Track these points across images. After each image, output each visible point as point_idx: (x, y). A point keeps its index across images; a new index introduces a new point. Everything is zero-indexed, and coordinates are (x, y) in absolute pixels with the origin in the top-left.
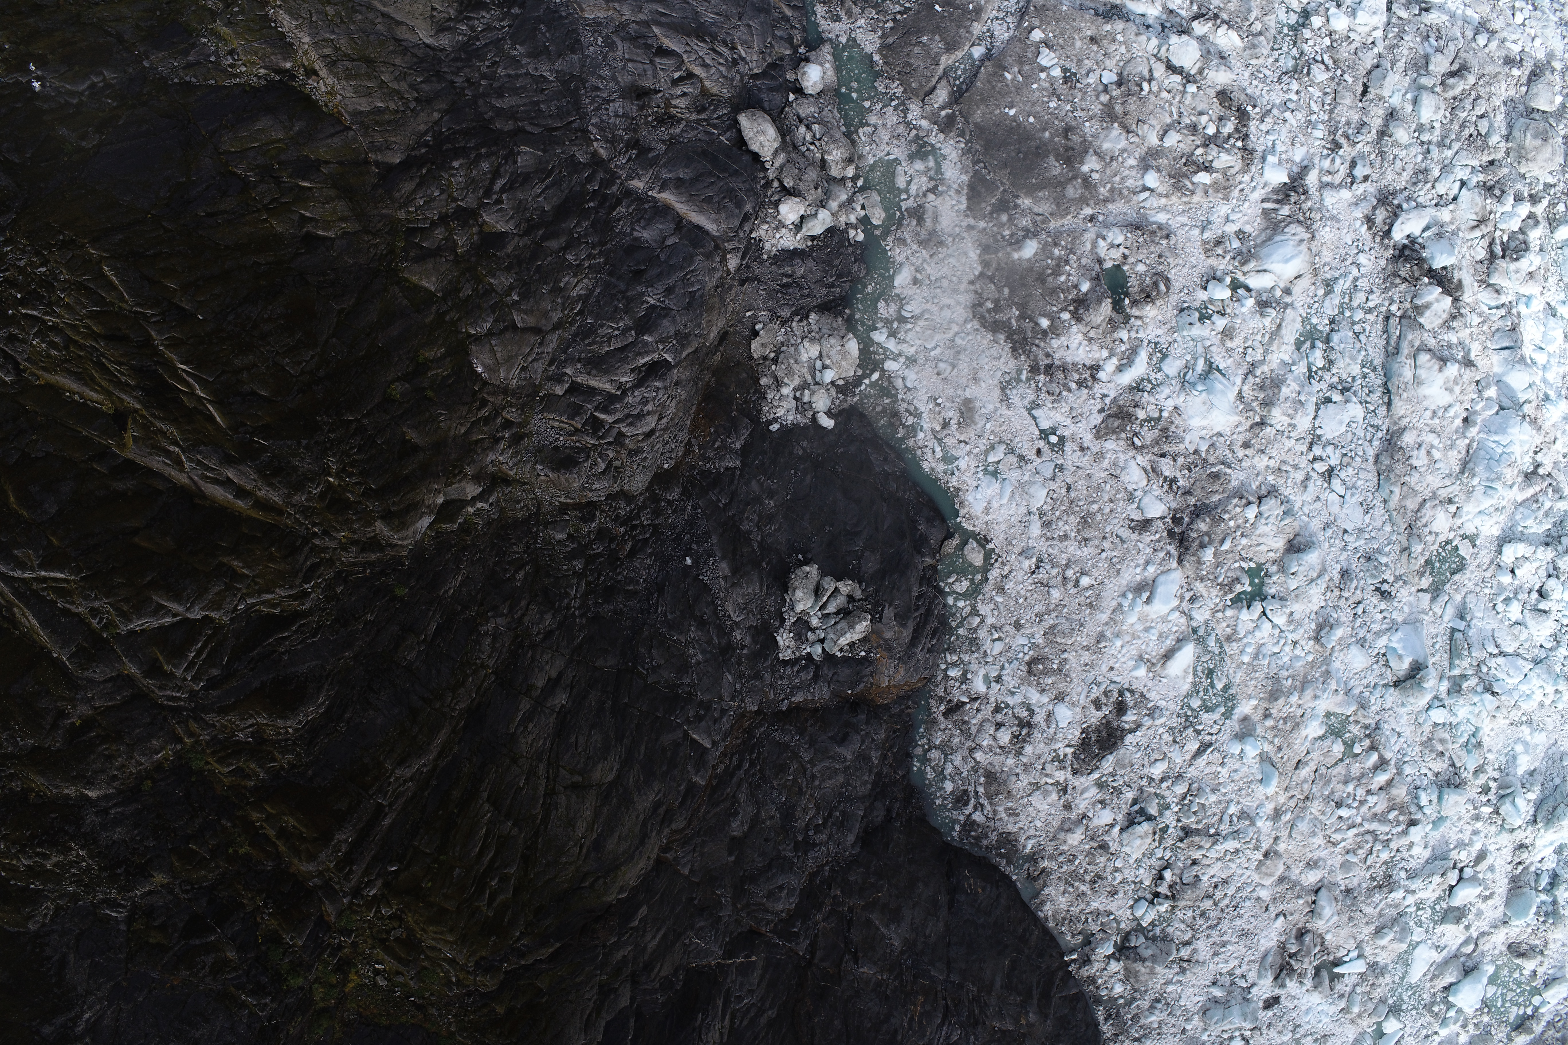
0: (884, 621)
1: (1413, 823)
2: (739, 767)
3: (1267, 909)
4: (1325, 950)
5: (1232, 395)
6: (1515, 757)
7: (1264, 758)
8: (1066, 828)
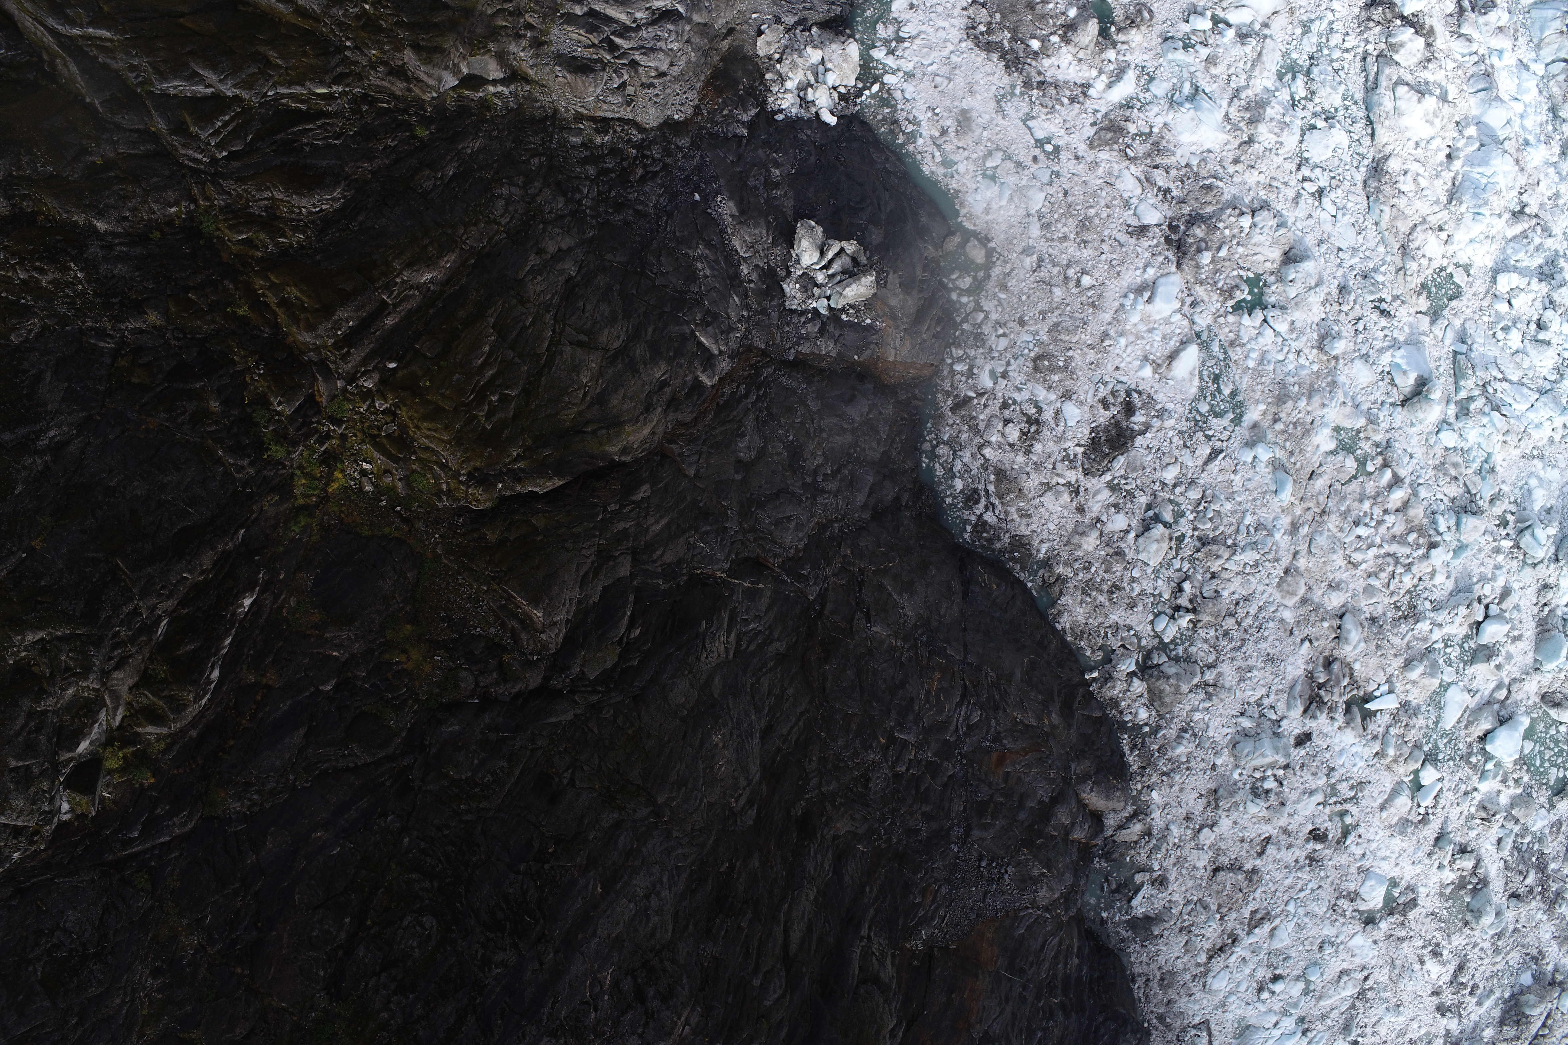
0: (888, 286)
1: (1433, 545)
2: (746, 396)
3: (1291, 633)
4: (1354, 683)
5: (1219, 115)
6: (1530, 491)
7: (1276, 466)
8: (1080, 531)
